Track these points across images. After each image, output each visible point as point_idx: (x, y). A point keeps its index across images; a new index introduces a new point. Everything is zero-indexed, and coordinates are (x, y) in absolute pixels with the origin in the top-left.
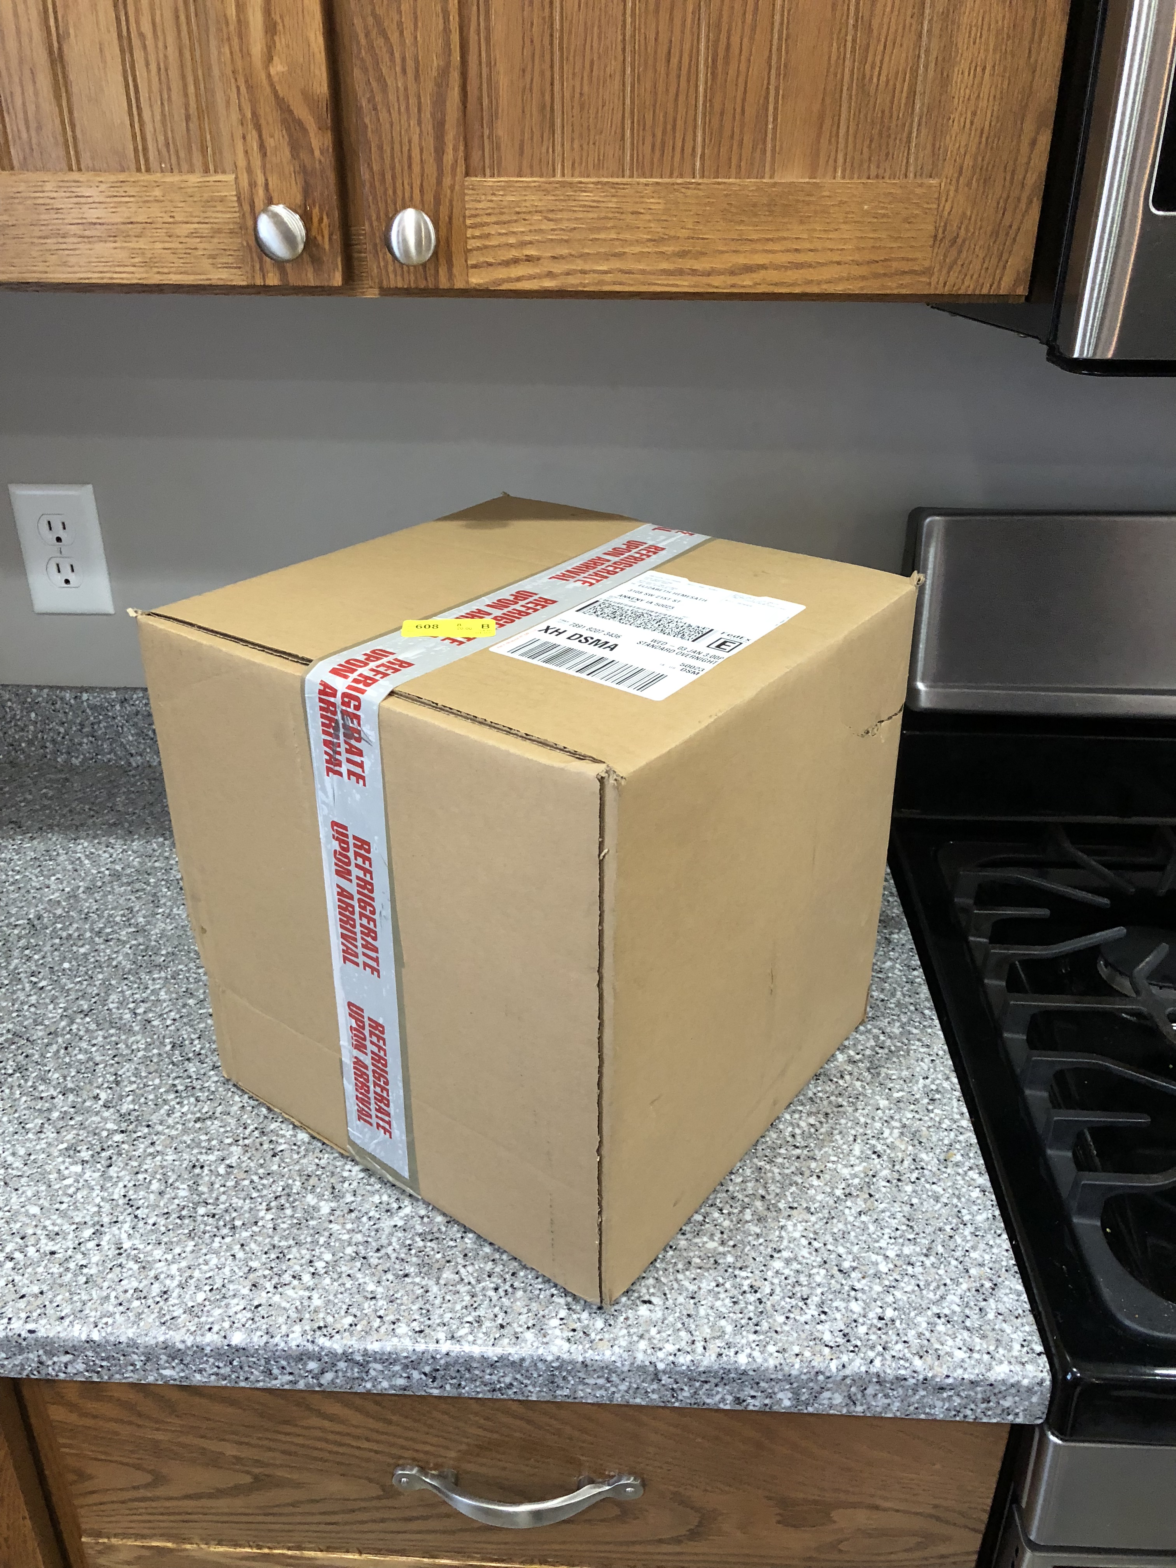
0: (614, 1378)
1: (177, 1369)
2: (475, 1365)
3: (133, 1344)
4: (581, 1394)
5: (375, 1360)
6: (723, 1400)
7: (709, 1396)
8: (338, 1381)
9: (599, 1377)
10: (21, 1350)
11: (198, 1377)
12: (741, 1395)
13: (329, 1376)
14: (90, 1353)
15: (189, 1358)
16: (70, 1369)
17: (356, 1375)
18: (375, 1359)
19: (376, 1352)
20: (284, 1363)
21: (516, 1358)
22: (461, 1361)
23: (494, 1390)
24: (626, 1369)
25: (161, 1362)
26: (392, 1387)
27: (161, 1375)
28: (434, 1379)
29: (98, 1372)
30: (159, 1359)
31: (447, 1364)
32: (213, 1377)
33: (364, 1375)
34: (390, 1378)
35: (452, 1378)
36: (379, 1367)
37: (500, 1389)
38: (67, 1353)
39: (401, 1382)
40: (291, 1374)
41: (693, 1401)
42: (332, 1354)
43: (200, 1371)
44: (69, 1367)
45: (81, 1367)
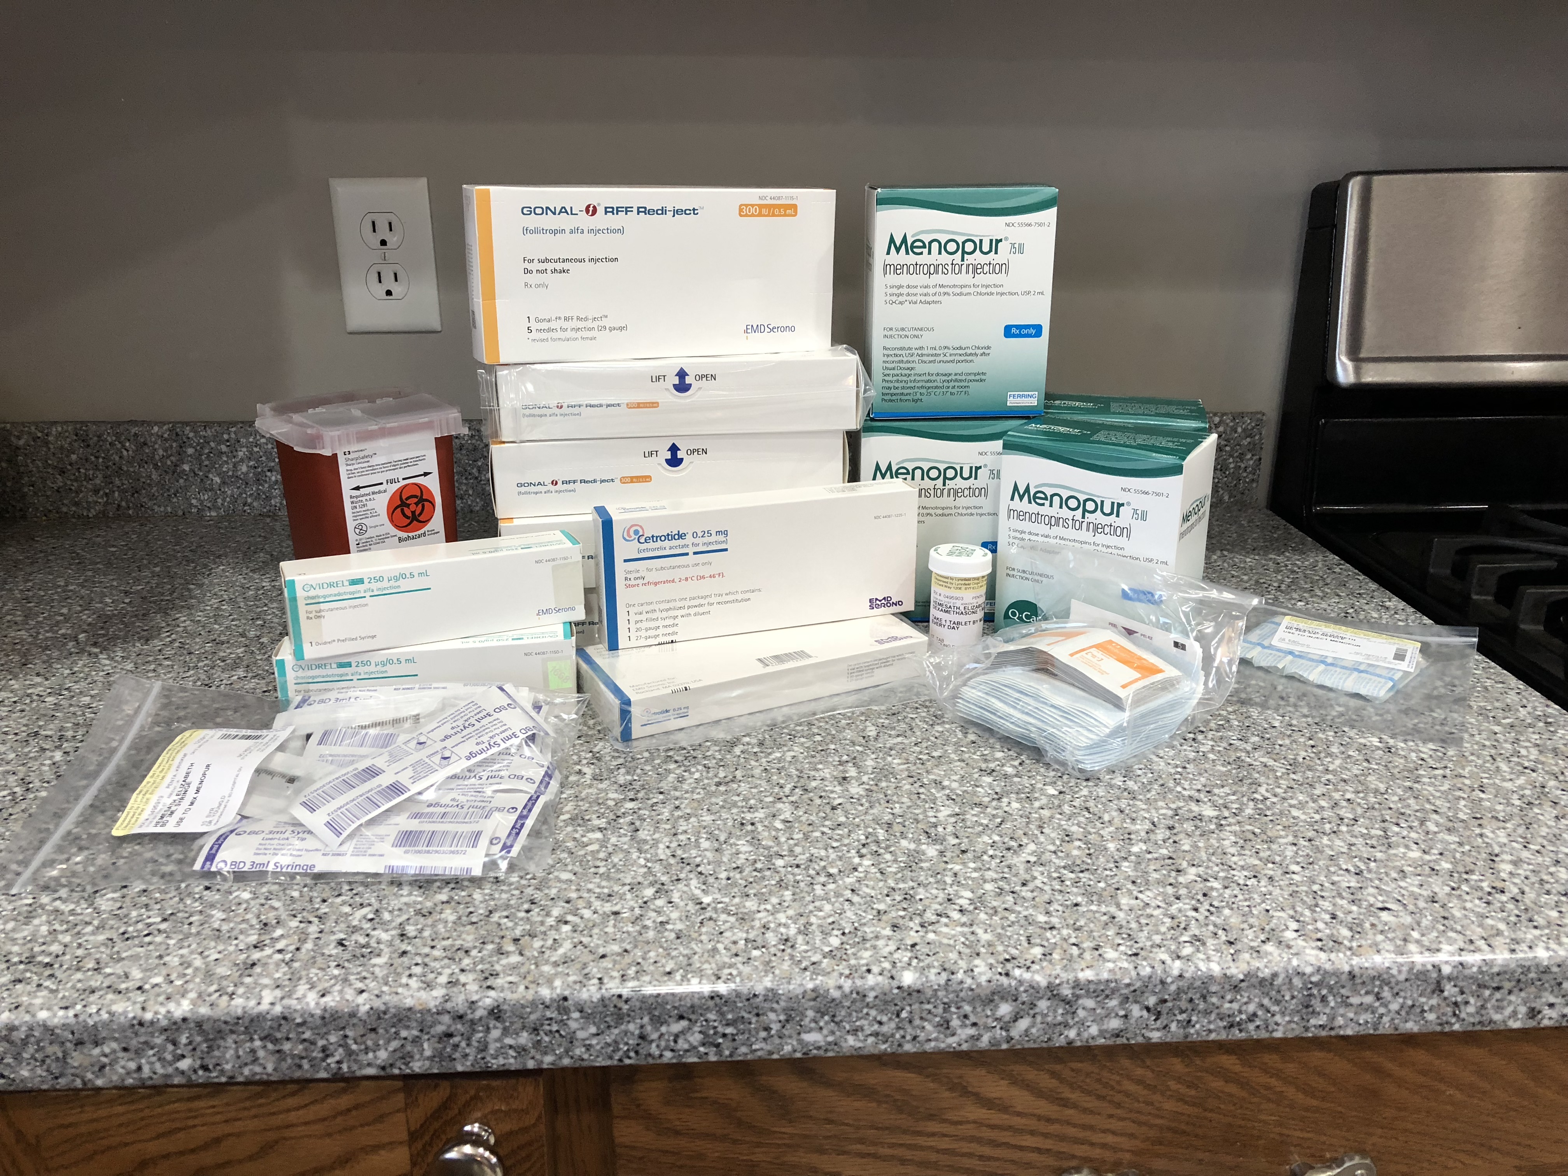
0: (1386, 994)
1: (825, 1032)
2: (1213, 989)
3: (772, 996)
4: (1340, 1021)
5: (1088, 994)
6: (1515, 1013)
7: (1499, 1009)
8: (1034, 1031)
9: (1367, 993)
10: (620, 1017)
11: (851, 1041)
12: (1537, 1005)
13: (1023, 1024)
14: (711, 1016)
15: (843, 1013)
16: (682, 1045)
17: (1059, 1018)
18: (1088, 991)
19: (1090, 982)
20: (967, 1008)
21: (1266, 973)
22: (1198, 983)
23: (1232, 1026)
24: (1402, 977)
25: (807, 1021)
26: (1102, 1033)
27: (800, 1041)
28: (1158, 1015)
29: (718, 1046)
30: (803, 1015)
31: (1179, 991)
32: (871, 1040)
33: (1069, 1017)
34: (1099, 1020)
35: (1182, 1012)
36: (1090, 1003)
37: (1239, 1024)
38: (681, 1017)
39: (1115, 1024)
40: (974, 1024)
41: (1477, 1019)
42: (1033, 987)
43: (855, 1031)
44: (680, 1041)
45: (695, 1038)
